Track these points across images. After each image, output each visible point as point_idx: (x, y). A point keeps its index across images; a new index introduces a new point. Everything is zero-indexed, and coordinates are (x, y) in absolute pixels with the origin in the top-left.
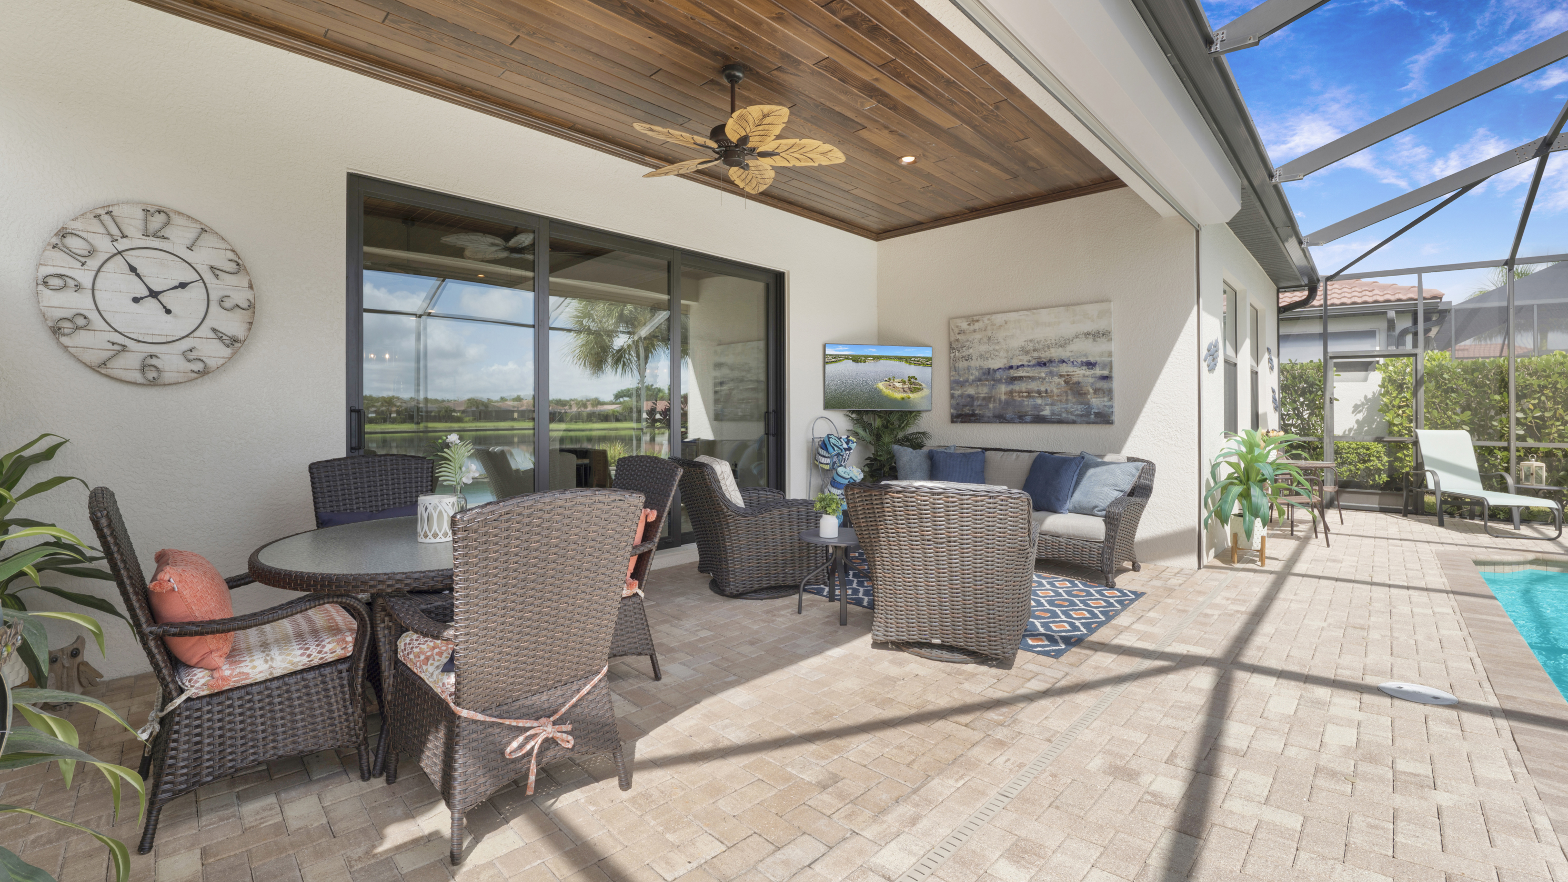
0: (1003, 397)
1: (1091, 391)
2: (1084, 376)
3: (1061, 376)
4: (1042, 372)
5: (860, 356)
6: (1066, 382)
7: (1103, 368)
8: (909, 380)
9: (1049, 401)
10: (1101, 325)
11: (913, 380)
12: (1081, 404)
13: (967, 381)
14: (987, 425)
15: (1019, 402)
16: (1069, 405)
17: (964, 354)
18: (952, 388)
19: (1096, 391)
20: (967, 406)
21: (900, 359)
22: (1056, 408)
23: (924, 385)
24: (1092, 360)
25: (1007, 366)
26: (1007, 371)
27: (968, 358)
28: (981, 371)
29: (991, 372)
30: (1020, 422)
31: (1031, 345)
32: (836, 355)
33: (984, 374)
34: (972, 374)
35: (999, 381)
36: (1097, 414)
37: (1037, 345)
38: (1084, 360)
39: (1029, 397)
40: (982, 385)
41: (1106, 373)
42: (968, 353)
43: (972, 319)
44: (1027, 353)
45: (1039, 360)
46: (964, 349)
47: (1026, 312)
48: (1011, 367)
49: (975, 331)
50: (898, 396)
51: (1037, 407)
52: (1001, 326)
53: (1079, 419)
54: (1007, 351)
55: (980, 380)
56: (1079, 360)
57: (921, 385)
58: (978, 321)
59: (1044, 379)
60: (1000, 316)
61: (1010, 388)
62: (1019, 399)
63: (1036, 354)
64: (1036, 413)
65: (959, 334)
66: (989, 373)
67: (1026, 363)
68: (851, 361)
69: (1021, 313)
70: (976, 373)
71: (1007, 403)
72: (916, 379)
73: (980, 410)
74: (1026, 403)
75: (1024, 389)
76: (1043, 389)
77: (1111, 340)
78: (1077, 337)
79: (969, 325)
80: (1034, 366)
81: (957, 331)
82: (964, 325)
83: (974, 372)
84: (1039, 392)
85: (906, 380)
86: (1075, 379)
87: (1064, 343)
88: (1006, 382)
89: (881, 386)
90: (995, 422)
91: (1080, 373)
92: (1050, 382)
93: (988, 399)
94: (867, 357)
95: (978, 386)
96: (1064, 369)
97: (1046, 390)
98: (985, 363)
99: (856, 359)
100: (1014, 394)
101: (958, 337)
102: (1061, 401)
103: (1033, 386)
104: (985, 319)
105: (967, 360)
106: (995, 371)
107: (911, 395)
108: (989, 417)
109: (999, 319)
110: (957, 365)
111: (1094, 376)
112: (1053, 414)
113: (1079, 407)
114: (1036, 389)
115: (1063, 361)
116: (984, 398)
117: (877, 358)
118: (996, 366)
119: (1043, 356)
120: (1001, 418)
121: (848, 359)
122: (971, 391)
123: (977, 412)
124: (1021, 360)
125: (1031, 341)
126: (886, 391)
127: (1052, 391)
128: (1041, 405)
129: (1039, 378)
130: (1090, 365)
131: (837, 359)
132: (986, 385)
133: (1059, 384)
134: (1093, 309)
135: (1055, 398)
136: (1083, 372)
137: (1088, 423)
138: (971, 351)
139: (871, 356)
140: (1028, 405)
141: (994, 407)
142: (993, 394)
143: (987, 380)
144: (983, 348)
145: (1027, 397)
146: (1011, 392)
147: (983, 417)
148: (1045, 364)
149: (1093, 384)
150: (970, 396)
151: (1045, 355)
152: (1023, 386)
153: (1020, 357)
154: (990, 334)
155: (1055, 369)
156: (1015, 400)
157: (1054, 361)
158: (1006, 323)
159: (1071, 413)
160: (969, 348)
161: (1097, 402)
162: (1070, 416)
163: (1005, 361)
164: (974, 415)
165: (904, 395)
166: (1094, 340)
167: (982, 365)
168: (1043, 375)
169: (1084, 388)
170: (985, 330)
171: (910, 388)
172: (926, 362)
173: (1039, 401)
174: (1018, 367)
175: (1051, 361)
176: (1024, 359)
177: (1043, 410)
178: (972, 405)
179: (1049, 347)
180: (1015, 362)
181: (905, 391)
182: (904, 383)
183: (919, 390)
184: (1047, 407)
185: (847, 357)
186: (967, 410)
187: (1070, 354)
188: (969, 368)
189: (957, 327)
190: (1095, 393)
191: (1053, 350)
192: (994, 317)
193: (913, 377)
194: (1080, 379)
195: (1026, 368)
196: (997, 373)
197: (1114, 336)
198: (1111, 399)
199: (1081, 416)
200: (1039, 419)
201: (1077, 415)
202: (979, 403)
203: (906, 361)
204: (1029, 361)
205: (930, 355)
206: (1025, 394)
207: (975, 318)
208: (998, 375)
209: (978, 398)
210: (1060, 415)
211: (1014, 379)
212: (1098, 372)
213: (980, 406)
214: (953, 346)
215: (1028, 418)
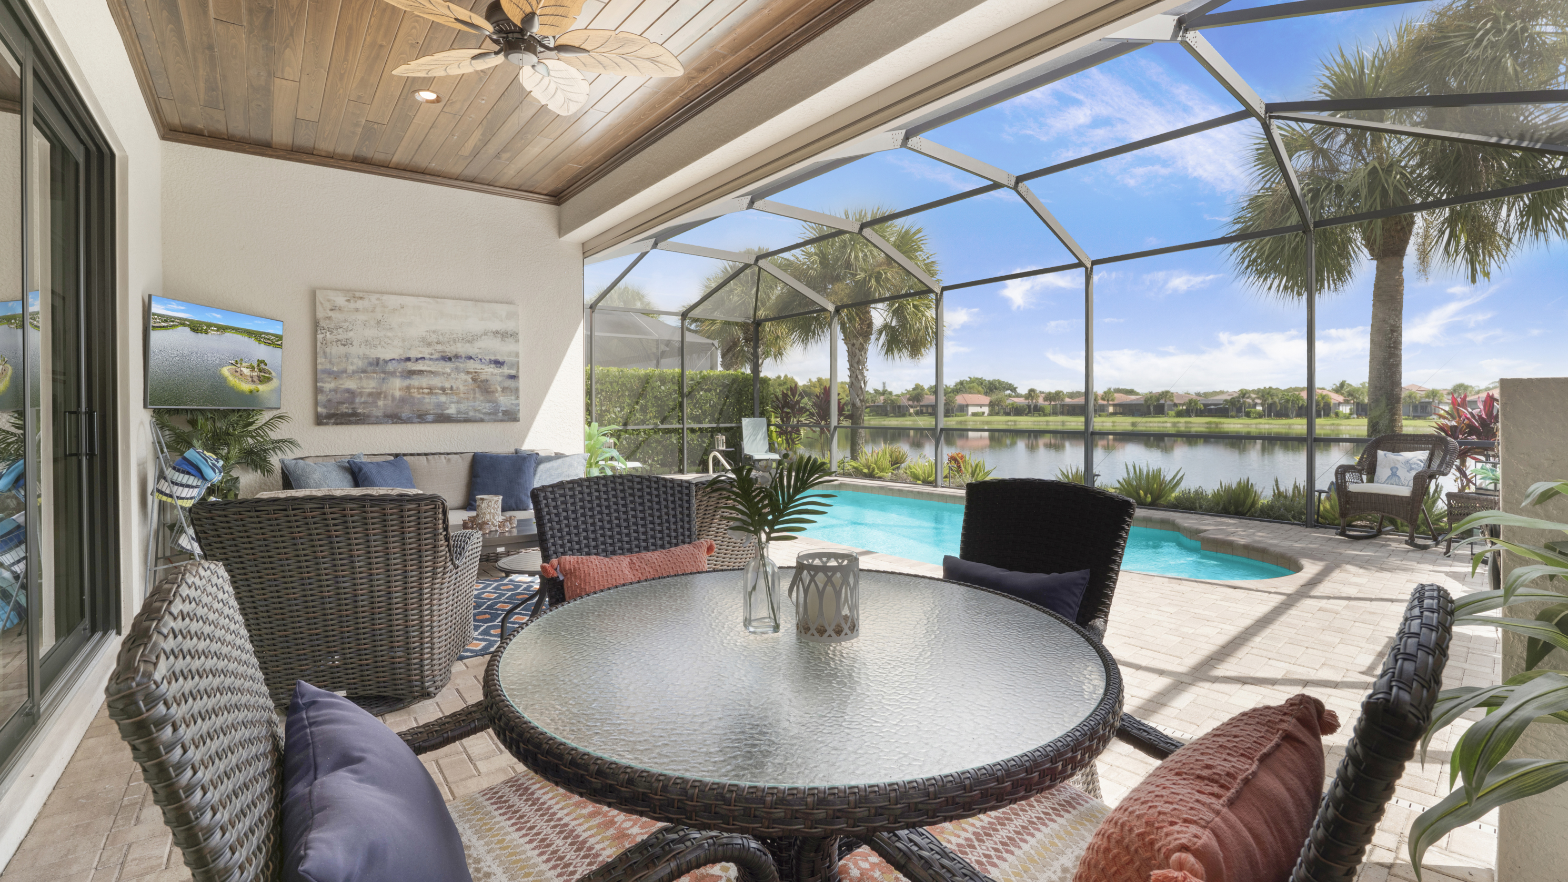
0: (398, 394)
1: (499, 389)
2: (492, 374)
3: (468, 373)
4: (448, 367)
5: (201, 323)
6: (474, 380)
7: (510, 368)
8: (258, 365)
9: (455, 398)
10: (509, 326)
11: (262, 366)
12: (489, 402)
13: (345, 371)
14: (375, 426)
15: (419, 399)
16: (477, 403)
17: (339, 337)
18: (316, 380)
19: (504, 389)
20: (344, 403)
21: (249, 333)
22: (463, 407)
23: (274, 374)
24: (501, 359)
25: (403, 357)
26: (403, 364)
27: (346, 343)
28: (366, 361)
29: (381, 362)
30: (419, 423)
31: (434, 336)
32: (168, 317)
33: (371, 364)
34: (352, 364)
35: (393, 374)
36: (505, 413)
37: (441, 337)
38: (493, 358)
39: (431, 393)
40: (367, 378)
41: (513, 372)
42: (346, 337)
43: (353, 295)
44: (429, 344)
45: (444, 354)
46: (340, 331)
47: (428, 300)
48: (408, 359)
49: (357, 310)
50: (246, 387)
51: (439, 405)
52: (395, 310)
53: (486, 418)
54: (404, 341)
55: (364, 371)
56: (487, 358)
57: (271, 374)
58: (361, 298)
59: (449, 375)
60: (393, 297)
61: (407, 382)
62: (419, 396)
63: (439, 347)
64: (440, 412)
65: (332, 310)
66: (378, 364)
67: (427, 356)
68: (188, 329)
69: (422, 299)
70: (360, 364)
71: (403, 400)
72: (266, 364)
73: (364, 408)
74: (427, 400)
75: (424, 385)
76: (447, 385)
77: (517, 341)
78: (485, 334)
79: (348, 301)
80: (437, 360)
81: (328, 306)
82: (340, 300)
83: (355, 361)
84: (443, 389)
85: (256, 366)
86: (483, 377)
87: (471, 339)
88: (402, 376)
89: (226, 371)
90: (387, 423)
91: (489, 371)
92: (456, 379)
93: (376, 395)
94: (209, 325)
95: (361, 378)
96: (472, 365)
97: (452, 387)
98: (372, 351)
99: (196, 327)
100: (412, 390)
101: (330, 314)
102: (468, 399)
103: (437, 382)
104: (374, 298)
105: (345, 345)
106: (386, 362)
107: (262, 388)
108: (377, 417)
109: (393, 301)
110: (328, 350)
111: (502, 375)
112: (459, 412)
113: (487, 405)
114: (440, 385)
115: (471, 358)
116: (370, 394)
117: (222, 329)
118: (388, 357)
119: (447, 350)
120: (394, 418)
121: (184, 325)
122: (351, 384)
123: (359, 411)
124: (421, 352)
125: (434, 332)
126: (233, 381)
127: (458, 388)
128: (445, 403)
129: (444, 374)
130: (498, 363)
131: (170, 323)
132: (374, 378)
133: (466, 381)
134: (502, 309)
135: (462, 395)
136: (491, 370)
137: (495, 421)
138: (351, 334)
139: (215, 325)
140: (429, 403)
141: (385, 405)
142: (384, 389)
143: (374, 372)
144: (370, 333)
145: (428, 394)
146: (408, 388)
147: (368, 416)
148: (450, 359)
149: (501, 382)
150: (348, 391)
151: (451, 350)
152: (424, 381)
153: (420, 349)
154: (379, 317)
155: (462, 365)
156: (413, 398)
157: (461, 357)
158: (402, 307)
159: (479, 411)
160: (348, 330)
161: (504, 401)
162: (477, 414)
163: (400, 351)
164: (355, 414)
165: (252, 387)
166: (502, 340)
167: (367, 352)
168: (448, 370)
169: (492, 387)
170: (372, 312)
171: (259, 377)
172: (275, 341)
173: (443, 399)
174: (417, 360)
175: (457, 357)
176: (425, 352)
177: (447, 409)
178: (352, 402)
179: (455, 342)
180: (413, 354)
181: (253, 381)
182: (253, 369)
183: (269, 379)
184: (453, 406)
185: (182, 323)
186: (344, 409)
187: (478, 351)
188: (347, 356)
189: (329, 301)
190: (503, 391)
191: (459, 345)
192: (385, 297)
193: (263, 362)
194: (489, 377)
195: (427, 362)
196: (390, 364)
197: (521, 337)
198: (518, 398)
199: (489, 414)
200: (443, 418)
201: (485, 414)
202: (363, 400)
203: (256, 339)
204: (432, 354)
205: (280, 333)
206: (426, 391)
207: (357, 294)
208: (390, 367)
209: (361, 394)
210: (466, 413)
211: (411, 373)
212: (506, 371)
213: (364, 403)
214: (322, 324)
215: (430, 418)
